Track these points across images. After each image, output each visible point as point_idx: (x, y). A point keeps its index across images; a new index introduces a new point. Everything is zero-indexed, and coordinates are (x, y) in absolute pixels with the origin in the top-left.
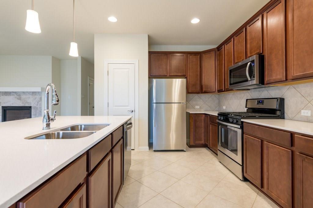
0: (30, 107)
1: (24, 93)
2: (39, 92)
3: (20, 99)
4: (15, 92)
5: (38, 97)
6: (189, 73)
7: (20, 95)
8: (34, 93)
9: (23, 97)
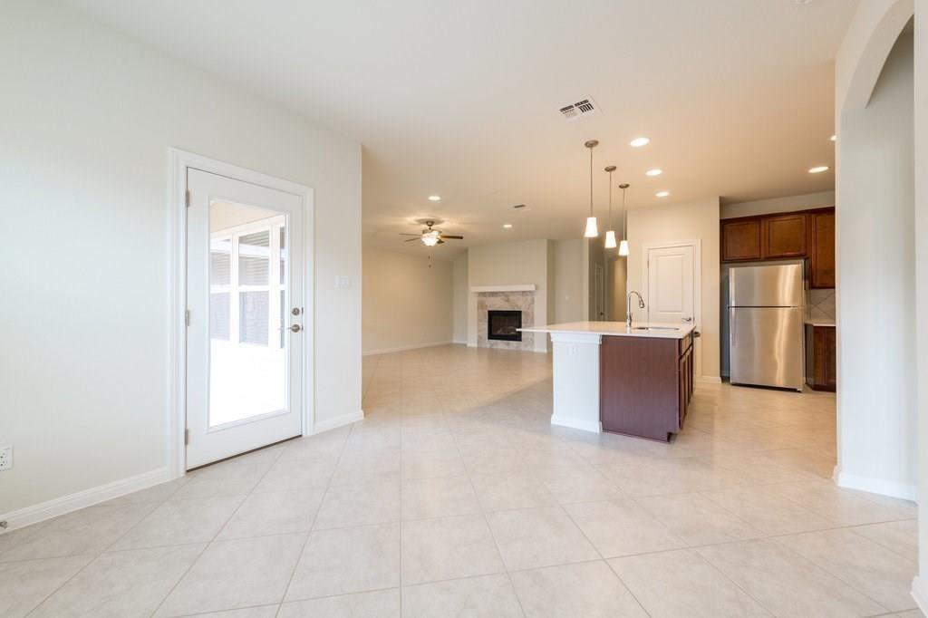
0: (520, 312)
1: (512, 292)
2: (530, 292)
3: (508, 301)
4: (503, 292)
5: (529, 298)
6: (814, 252)
7: (507, 296)
8: (524, 293)
9: (511, 298)
